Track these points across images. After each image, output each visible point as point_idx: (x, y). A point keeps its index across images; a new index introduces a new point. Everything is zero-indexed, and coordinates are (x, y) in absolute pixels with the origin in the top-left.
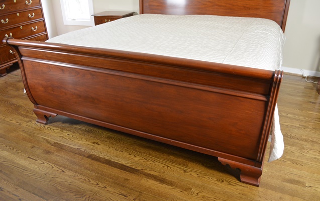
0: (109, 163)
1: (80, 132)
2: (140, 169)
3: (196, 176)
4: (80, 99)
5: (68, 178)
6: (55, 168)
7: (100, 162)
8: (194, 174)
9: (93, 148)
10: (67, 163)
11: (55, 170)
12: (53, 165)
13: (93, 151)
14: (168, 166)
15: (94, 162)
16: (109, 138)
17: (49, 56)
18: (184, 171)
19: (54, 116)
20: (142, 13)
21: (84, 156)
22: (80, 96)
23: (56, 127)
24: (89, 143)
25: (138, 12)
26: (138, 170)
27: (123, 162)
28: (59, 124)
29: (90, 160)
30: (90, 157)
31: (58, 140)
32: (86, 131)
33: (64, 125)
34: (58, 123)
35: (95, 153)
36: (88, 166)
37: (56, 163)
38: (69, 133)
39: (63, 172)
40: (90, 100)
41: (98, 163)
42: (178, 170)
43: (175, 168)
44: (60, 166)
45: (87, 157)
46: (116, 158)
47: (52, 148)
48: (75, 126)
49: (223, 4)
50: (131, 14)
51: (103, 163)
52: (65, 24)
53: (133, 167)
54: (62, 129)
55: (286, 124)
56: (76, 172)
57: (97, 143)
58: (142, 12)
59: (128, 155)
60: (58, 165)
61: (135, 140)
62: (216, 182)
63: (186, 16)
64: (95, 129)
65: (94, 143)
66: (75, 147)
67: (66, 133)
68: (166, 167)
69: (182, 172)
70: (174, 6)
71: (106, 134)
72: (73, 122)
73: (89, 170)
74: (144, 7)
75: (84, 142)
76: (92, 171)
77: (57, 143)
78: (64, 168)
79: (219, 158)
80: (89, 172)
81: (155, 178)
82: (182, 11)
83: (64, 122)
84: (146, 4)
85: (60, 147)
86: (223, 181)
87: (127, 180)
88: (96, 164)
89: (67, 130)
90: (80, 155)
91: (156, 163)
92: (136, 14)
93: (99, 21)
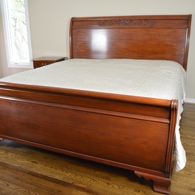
1: (21, 153)
2: (71, 182)
3: (117, 187)
5: (11, 190)
7: (38, 177)
8: (116, 186)
9: (33, 166)
10: (11, 178)
11: (1, 184)
13: (32, 168)
14: (94, 180)
15: (33, 177)
16: (45, 158)
18: (107, 183)
19: (1, 140)
20: (72, 58)
21: (25, 172)
22: (23, 124)
24: (29, 162)
25: (69, 57)
26: (70, 184)
27: (57, 177)
28: (5, 147)
29: (30, 176)
30: (30, 173)
32: (26, 153)
33: (8, 148)
34: (3, 147)
35: (35, 170)
36: (28, 180)
37: (2, 178)
38: (12, 154)
39: (8, 185)
40: (32, 126)
42: (103, 183)
43: (100, 182)
44: (5, 181)
45: (28, 174)
46: (51, 174)
49: (136, 50)
50: (63, 59)
51: (41, 178)
52: (9, 67)
53: (66, 181)
54: (7, 151)
56: (18, 185)
57: (36, 163)
58: (72, 57)
59: (61, 172)
60: (3, 180)
62: (134, 192)
63: (107, 60)
64: (34, 151)
65: (33, 162)
66: (18, 166)
67: (10, 155)
69: (106, 184)
70: (97, 52)
71: (43, 155)
72: (15, 145)
73: (29, 184)
74: (74, 54)
75: (25, 162)
76: (32, 184)
77: (3, 163)
78: (9, 182)
79: (135, 172)
80: (29, 185)
81: (83, 190)
82: (104, 56)
83: (9, 145)
84: (75, 51)
85: (5, 166)
86: (139, 191)
87: (60, 191)
88: (35, 179)
89: (10, 152)
90: (21, 171)
91: (85, 178)
92: (68, 59)
93: (38, 64)
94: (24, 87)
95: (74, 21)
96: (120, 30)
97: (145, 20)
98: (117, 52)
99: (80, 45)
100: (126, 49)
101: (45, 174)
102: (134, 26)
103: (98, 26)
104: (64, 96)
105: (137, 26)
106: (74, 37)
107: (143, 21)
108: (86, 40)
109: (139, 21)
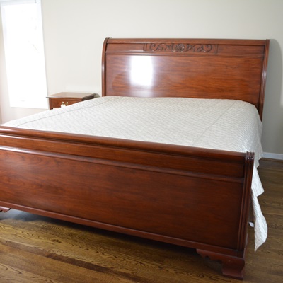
0: (73, 262)
1: (36, 229)
2: (110, 267)
3: (173, 272)
4: (40, 190)
6: (9, 269)
7: (63, 261)
8: (171, 271)
9: (54, 246)
10: (24, 263)
11: (10, 272)
12: (7, 267)
13: (53, 249)
14: (141, 263)
15: (55, 261)
16: (71, 235)
17: (8, 141)
18: (160, 267)
19: (6, 211)
20: (105, 96)
21: (44, 255)
22: (41, 186)
23: (7, 224)
24: (49, 241)
25: (100, 94)
26: (108, 269)
27: (89, 260)
29: (50, 260)
30: (50, 256)
31: (11, 239)
32: (43, 228)
33: (17, 222)
35: (57, 252)
36: (48, 265)
37: (10, 264)
38: (23, 230)
39: (20, 273)
40: (53, 190)
41: (60, 262)
42: (153, 266)
43: (150, 265)
44: (16, 267)
45: (48, 257)
46: (81, 256)
47: (5, 248)
48: (30, 223)
50: (92, 97)
51: (66, 262)
53: (102, 266)
54: (15, 226)
55: (270, 214)
56: (35, 273)
57: (58, 241)
58: (105, 94)
59: (95, 254)
60: (13, 266)
61: (102, 237)
62: (196, 278)
64: (55, 225)
65: (54, 241)
66: (32, 246)
67: (20, 231)
68: (139, 264)
69: (158, 268)
70: (140, 88)
71: (67, 231)
73: (50, 270)
74: (107, 89)
75: (42, 240)
76: (55, 271)
77: (10, 242)
78: (21, 268)
79: (197, 250)
80: (51, 272)
81: (127, 276)
84: (109, 86)
85: (14, 247)
86: (203, 277)
87: (96, 279)
88: (58, 264)
89: (20, 227)
90: (38, 254)
91: (128, 260)
92: (98, 96)
93: (55, 103)
95: (108, 43)
96: (173, 58)
97: (207, 45)
98: (168, 88)
99: (117, 78)
100: (180, 84)
101: (72, 257)
102: (192, 53)
103: (142, 51)
105: (196, 53)
106: (107, 65)
107: (204, 47)
108: (126, 70)
109: (200, 46)
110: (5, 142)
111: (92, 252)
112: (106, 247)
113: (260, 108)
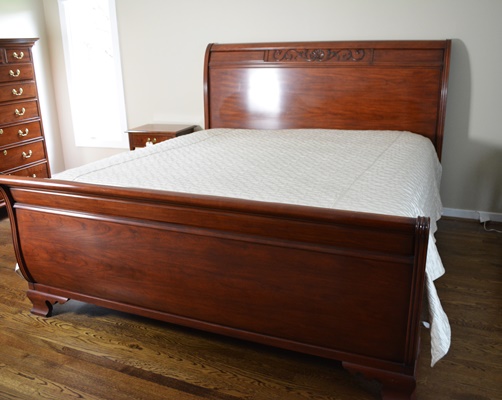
0: (158, 379)
1: (107, 328)
2: (212, 387)
3: (307, 395)
4: (110, 272)
6: (66, 391)
7: (143, 378)
8: (304, 394)
9: (132, 355)
10: (88, 382)
11: (66, 395)
12: (63, 387)
13: (131, 360)
14: (260, 382)
15: (133, 379)
16: (157, 337)
18: (287, 388)
19: (63, 302)
20: (210, 128)
21: (116, 369)
22: (111, 267)
23: (66, 321)
24: (124, 347)
25: (203, 126)
26: (210, 390)
27: (183, 377)
28: (71, 315)
29: (125, 376)
30: (126, 370)
31: (70, 344)
32: (117, 327)
33: (80, 317)
34: (69, 314)
35: (135, 364)
36: (122, 385)
37: (67, 383)
38: (86, 330)
39: (81, 397)
40: (127, 271)
41: (140, 380)
42: (278, 387)
43: (273, 385)
44: (75, 387)
45: (122, 371)
46: (171, 371)
47: (60, 358)
48: (99, 319)
49: (341, 112)
50: (191, 130)
51: (149, 379)
52: (77, 145)
53: (201, 385)
54: (76, 324)
57: (137, 347)
58: (209, 126)
59: (190, 366)
60: (70, 386)
61: (204, 340)
63: (285, 131)
64: (134, 323)
65: (132, 346)
66: (100, 354)
67: (83, 331)
68: (256, 383)
69: (285, 390)
70: (260, 116)
71: (151, 331)
72: (95, 311)
73: (125, 392)
74: (213, 118)
75: (115, 345)
76: (131, 394)
77: (69, 349)
78: (82, 390)
79: (344, 363)
80: (126, 396)
82: (273, 123)
83: (81, 311)
84: (215, 114)
85: (73, 356)
88: (137, 382)
89: (84, 326)
90: (108, 367)
91: (240, 376)
92: (199, 129)
93: (137, 140)
94: (113, 192)
95: (211, 50)
96: (308, 70)
97: (358, 50)
98: (303, 115)
99: (226, 101)
100: (319, 108)
101: (158, 372)
102: (336, 63)
103: (262, 62)
104: (197, 211)
105: (340, 63)
106: (212, 83)
107: (355, 54)
108: (239, 90)
109: (346, 52)
110: (57, 203)
111: (187, 364)
112: (207, 356)
113: (437, 143)
